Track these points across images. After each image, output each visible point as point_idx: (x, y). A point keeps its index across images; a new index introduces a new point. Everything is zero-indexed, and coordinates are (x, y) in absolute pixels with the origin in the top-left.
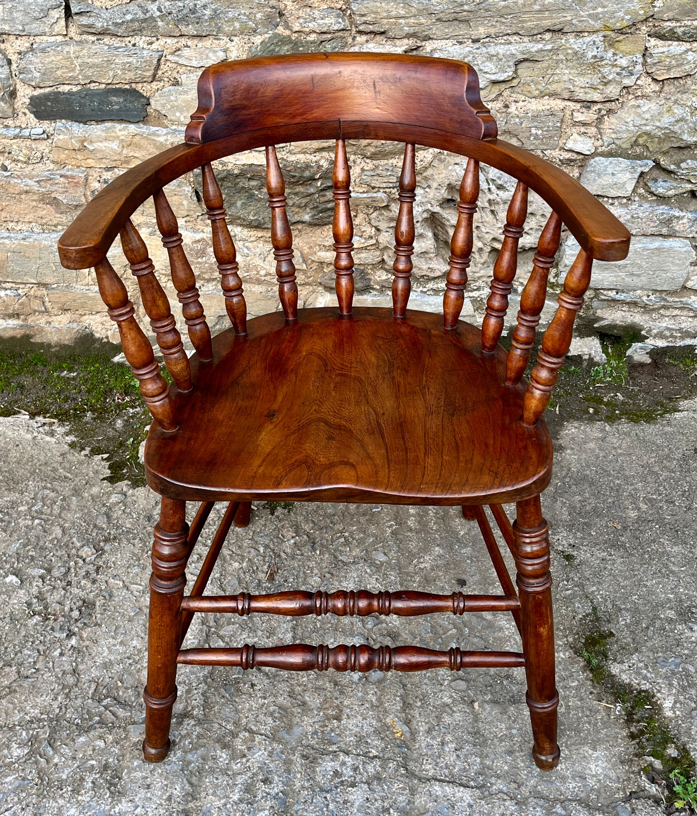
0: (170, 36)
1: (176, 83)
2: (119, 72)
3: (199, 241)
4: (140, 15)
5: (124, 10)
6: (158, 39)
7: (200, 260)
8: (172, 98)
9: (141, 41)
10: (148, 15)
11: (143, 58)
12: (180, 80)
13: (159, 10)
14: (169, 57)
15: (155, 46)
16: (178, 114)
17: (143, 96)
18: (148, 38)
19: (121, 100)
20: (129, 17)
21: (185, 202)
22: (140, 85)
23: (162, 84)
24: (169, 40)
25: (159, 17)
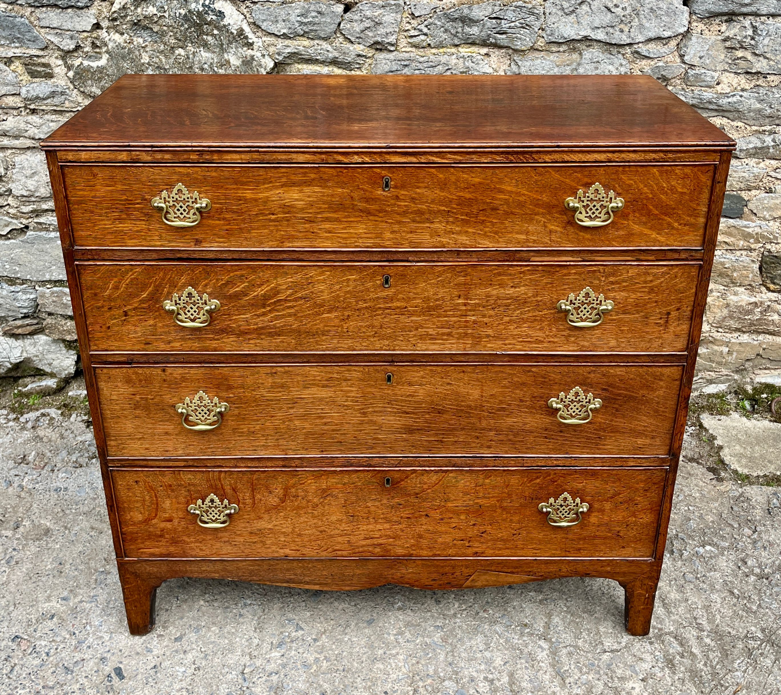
0: (774, 159)
1: (770, 191)
2: (734, 183)
3: (751, 304)
4: (759, 145)
5: (748, 141)
6: (764, 161)
7: (746, 317)
8: (766, 202)
9: (752, 162)
10: (765, 144)
11: (753, 173)
12: (774, 189)
13: (774, 140)
14: (770, 174)
15: (762, 165)
16: (765, 213)
17: (744, 200)
18: (757, 160)
19: (728, 202)
20: (751, 146)
21: (751, 275)
22: (743, 192)
23: (759, 191)
24: (773, 162)
25: (773, 146)
